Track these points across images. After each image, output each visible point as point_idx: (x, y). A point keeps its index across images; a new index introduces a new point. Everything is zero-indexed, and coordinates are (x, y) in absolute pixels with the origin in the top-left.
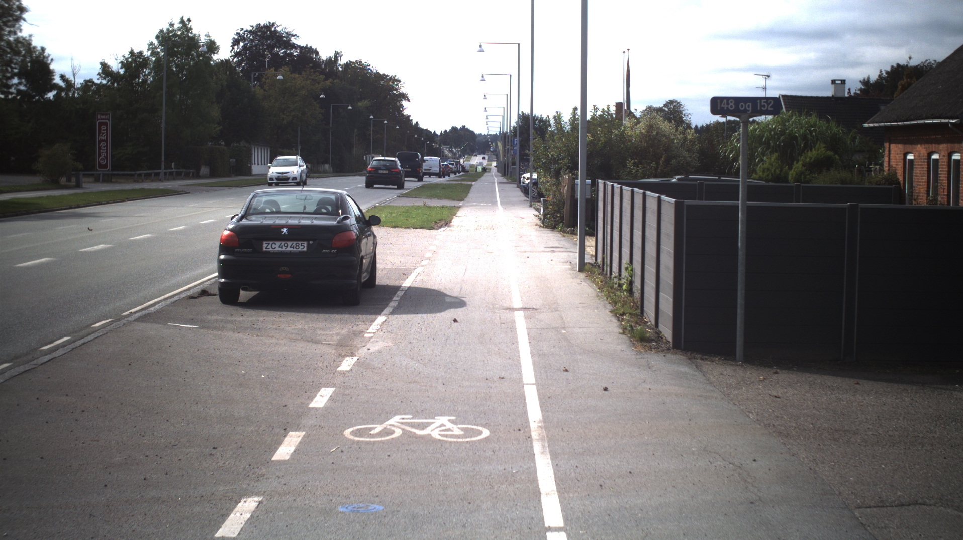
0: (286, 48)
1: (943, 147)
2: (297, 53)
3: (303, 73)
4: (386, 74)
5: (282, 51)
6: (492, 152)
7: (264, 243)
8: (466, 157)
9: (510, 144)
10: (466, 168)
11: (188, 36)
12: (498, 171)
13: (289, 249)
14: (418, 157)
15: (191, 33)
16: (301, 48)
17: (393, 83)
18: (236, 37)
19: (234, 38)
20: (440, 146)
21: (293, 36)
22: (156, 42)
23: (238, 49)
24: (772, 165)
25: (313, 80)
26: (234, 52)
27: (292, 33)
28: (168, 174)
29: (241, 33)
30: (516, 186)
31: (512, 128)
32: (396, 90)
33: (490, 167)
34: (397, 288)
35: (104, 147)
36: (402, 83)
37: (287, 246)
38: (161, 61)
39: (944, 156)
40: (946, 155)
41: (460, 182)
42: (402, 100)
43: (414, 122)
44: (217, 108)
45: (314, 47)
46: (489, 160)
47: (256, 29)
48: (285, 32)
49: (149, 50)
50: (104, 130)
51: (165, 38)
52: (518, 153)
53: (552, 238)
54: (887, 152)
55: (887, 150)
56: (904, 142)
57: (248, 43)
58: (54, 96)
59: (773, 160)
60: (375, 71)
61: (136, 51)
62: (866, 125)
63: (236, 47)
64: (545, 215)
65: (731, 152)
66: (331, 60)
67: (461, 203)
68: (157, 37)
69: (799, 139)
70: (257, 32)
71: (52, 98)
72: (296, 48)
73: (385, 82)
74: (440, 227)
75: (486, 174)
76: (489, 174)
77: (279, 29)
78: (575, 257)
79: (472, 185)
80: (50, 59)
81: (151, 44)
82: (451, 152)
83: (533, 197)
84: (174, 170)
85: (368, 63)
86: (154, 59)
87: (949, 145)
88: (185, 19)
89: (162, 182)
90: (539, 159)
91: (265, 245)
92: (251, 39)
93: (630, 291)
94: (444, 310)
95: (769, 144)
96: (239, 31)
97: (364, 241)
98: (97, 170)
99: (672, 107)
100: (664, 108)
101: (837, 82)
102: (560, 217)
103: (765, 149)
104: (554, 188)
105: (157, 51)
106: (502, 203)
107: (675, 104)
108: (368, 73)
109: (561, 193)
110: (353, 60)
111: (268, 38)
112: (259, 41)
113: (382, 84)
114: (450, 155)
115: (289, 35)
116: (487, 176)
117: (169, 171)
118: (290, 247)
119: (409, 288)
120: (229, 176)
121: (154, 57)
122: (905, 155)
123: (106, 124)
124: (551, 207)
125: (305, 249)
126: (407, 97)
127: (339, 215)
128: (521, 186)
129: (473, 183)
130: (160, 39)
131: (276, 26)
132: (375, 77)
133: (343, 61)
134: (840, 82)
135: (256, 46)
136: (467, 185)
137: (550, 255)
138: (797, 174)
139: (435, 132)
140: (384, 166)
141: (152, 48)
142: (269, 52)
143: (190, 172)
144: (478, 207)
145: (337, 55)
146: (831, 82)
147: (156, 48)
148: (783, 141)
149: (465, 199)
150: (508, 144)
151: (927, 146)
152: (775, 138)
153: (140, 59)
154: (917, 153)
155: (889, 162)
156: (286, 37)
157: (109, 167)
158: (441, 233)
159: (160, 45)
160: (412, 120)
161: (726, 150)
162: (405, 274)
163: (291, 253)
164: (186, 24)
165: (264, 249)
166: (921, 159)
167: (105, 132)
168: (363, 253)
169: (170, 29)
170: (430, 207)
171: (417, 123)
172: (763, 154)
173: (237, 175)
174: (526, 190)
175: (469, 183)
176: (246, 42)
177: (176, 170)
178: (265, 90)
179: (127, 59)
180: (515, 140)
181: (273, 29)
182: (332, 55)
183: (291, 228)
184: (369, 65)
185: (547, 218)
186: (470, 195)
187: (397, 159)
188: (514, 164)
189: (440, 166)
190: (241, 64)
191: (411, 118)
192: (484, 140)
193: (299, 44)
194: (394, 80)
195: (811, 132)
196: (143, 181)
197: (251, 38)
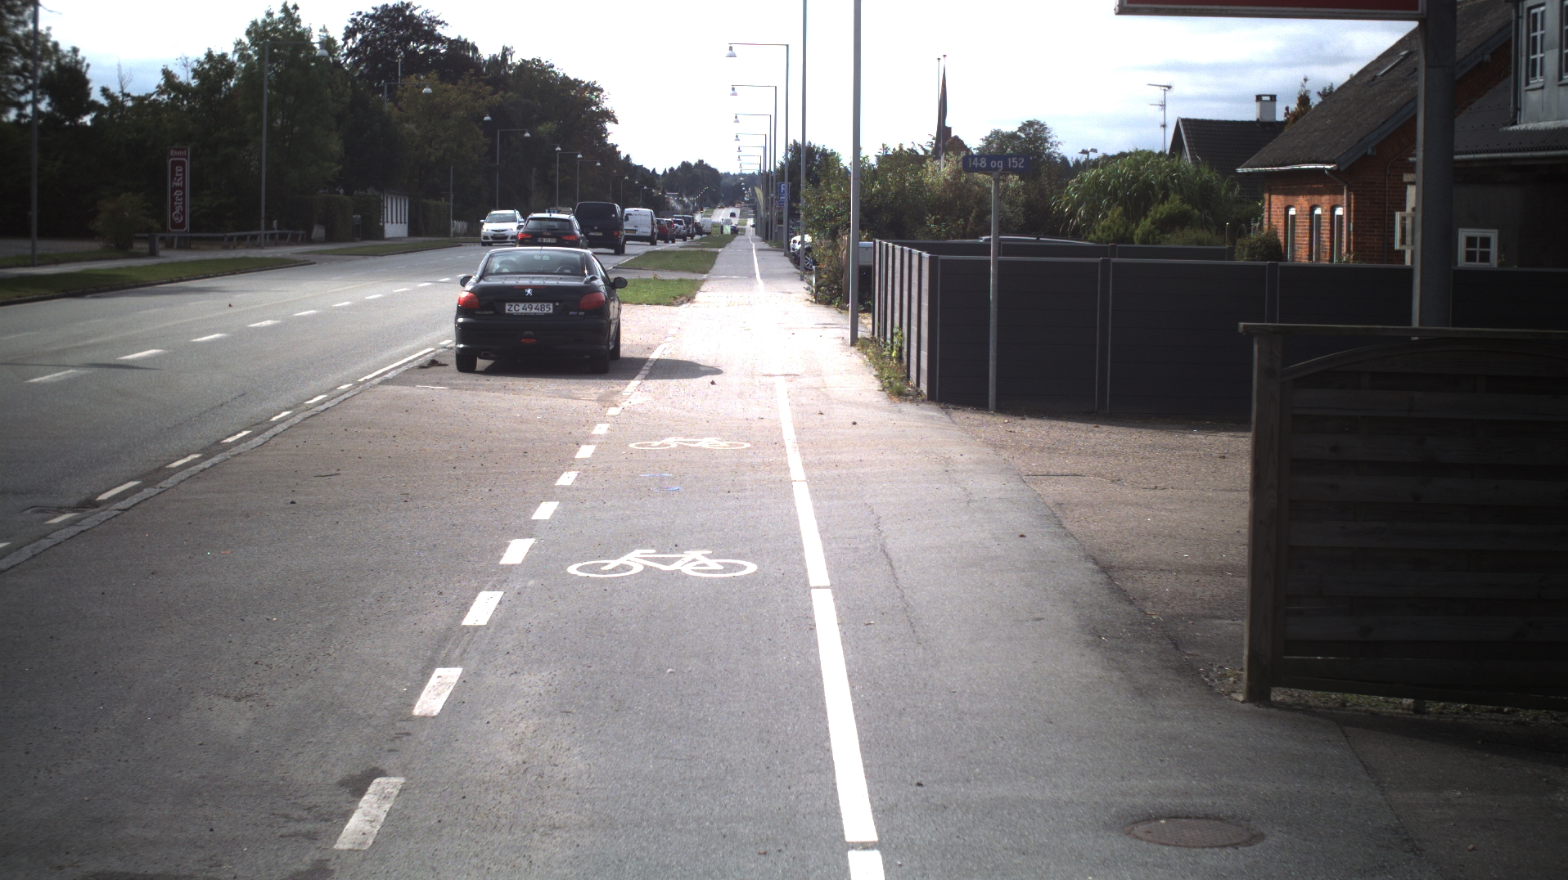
0: (427, 42)
1: (1325, 199)
2: (445, 50)
3: (460, 82)
4: (579, 79)
5: (422, 47)
6: (746, 202)
7: (507, 304)
8: (705, 210)
9: (774, 192)
10: (704, 228)
11: (294, 31)
12: (756, 234)
13: (534, 311)
14: (615, 212)
15: (299, 27)
16: (451, 42)
17: (592, 93)
18: (351, 25)
19: (347, 27)
20: (664, 193)
21: (439, 23)
22: (246, 40)
23: (353, 43)
24: (1115, 222)
25: (474, 92)
26: (347, 49)
27: (437, 19)
28: (268, 237)
29: (359, 18)
30: (783, 254)
31: (778, 165)
32: (596, 104)
33: (743, 227)
34: (645, 361)
35: (180, 197)
36: (604, 94)
37: (532, 308)
38: (255, 69)
39: (1326, 211)
40: (1329, 209)
41: (700, 249)
42: (605, 122)
43: (623, 155)
44: (337, 138)
45: (470, 41)
46: (742, 215)
47: (382, 12)
48: (427, 17)
49: (235, 52)
50: (179, 173)
51: (257, 33)
52: (786, 205)
53: (825, 314)
54: (1266, 206)
55: (1267, 203)
56: (1286, 193)
57: (368, 35)
58: (92, 120)
59: (1116, 216)
60: (561, 75)
61: (217, 52)
62: (1240, 170)
63: (350, 41)
64: (818, 287)
65: (1066, 205)
66: (497, 59)
67: (705, 276)
68: (248, 33)
69: (1156, 187)
70: (383, 17)
71: (89, 123)
72: (443, 42)
73: (577, 91)
74: (682, 303)
75: (738, 238)
76: (743, 237)
77: (417, 13)
78: (847, 334)
79: (717, 253)
80: (85, 64)
81: (240, 43)
82: (681, 202)
83: (805, 268)
84: (276, 231)
85: (550, 62)
86: (243, 65)
87: (1332, 197)
88: (290, 6)
89: (262, 248)
90: (811, 215)
91: (507, 307)
92: (374, 29)
93: (900, 358)
94: (700, 376)
95: (1116, 194)
96: (354, 16)
97: (612, 305)
98: (169, 231)
99: (1032, 131)
100: (1018, 133)
101: (1264, 98)
102: (838, 289)
103: (1112, 201)
104: (830, 252)
105: (248, 54)
106: (762, 276)
107: (1036, 127)
108: (551, 77)
109: (838, 260)
110: (528, 58)
111: (400, 27)
112: (386, 31)
113: (572, 96)
114: (679, 208)
115: (433, 21)
116: (739, 240)
117: (271, 232)
118: (534, 309)
119: (658, 360)
120: (352, 240)
121: (244, 62)
122: (1287, 209)
123: (182, 164)
124: (825, 276)
125: (551, 311)
126: (613, 117)
127: (585, 276)
128: (790, 254)
129: (720, 250)
130: (253, 35)
131: (412, 8)
132: (561, 83)
133: (516, 59)
134: (1268, 98)
135: (381, 39)
136: (711, 252)
137: (821, 332)
138: (1143, 234)
139: (654, 170)
140: (548, 230)
141: (240, 49)
142: (401, 48)
143: (298, 235)
144: (729, 281)
145: (506, 51)
146: (1255, 98)
147: (245, 48)
148: (1135, 191)
149: (710, 271)
150: (772, 190)
151: (1308, 197)
152: (1124, 187)
153: (223, 64)
154: (1299, 207)
155: (1269, 218)
156: (429, 26)
157: (187, 227)
158: (684, 310)
159: (252, 45)
160: (619, 152)
161: (1061, 202)
162: (650, 349)
163: (535, 316)
164: (291, 14)
165: (507, 311)
166: (1303, 215)
167: (181, 175)
168: (611, 317)
169: (268, 20)
170: (664, 280)
171: (628, 156)
172: (1109, 207)
173: (364, 238)
174: (796, 259)
175: (714, 250)
176: (366, 33)
177: (279, 231)
178: (400, 109)
179: (202, 64)
180: (782, 185)
181: (408, 13)
182: (498, 52)
183: (535, 288)
184: (553, 67)
185: (820, 291)
186: (716, 267)
187: (572, 217)
188: (780, 221)
189: (653, 224)
190: (358, 67)
191: (618, 149)
192: (734, 184)
193: (448, 36)
194: (593, 88)
195: (1172, 179)
196: (234, 248)
197: (374, 26)
